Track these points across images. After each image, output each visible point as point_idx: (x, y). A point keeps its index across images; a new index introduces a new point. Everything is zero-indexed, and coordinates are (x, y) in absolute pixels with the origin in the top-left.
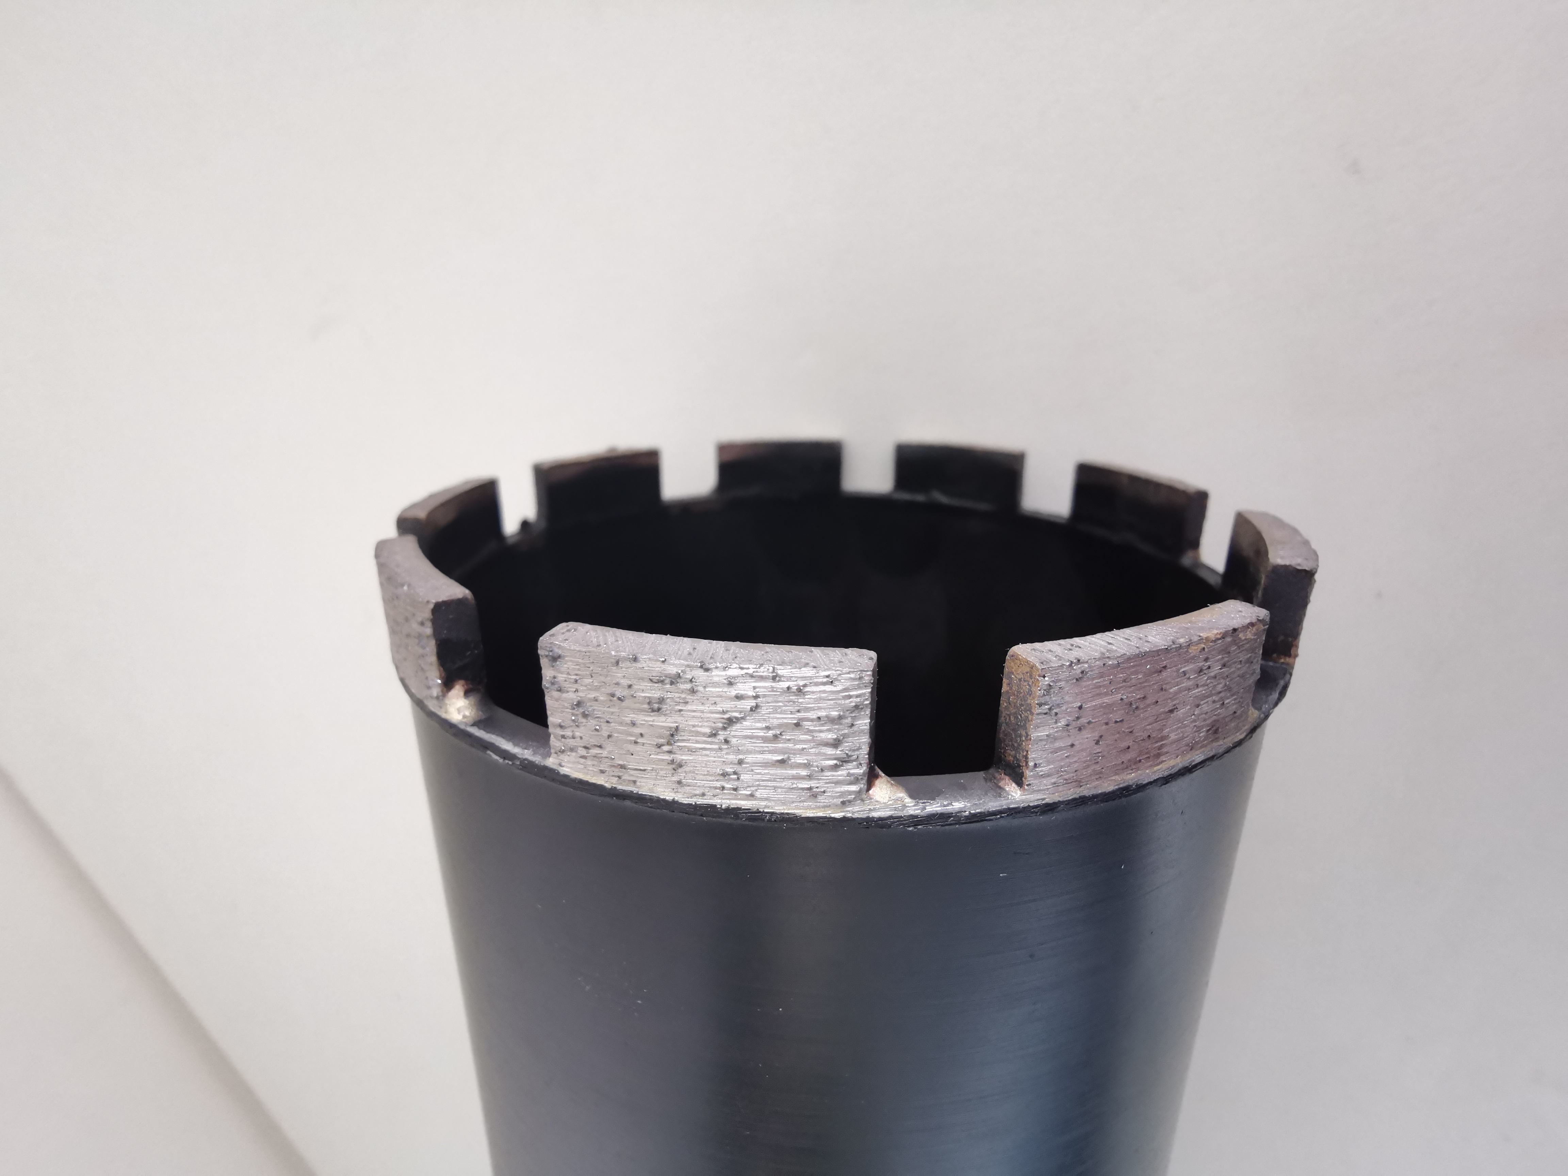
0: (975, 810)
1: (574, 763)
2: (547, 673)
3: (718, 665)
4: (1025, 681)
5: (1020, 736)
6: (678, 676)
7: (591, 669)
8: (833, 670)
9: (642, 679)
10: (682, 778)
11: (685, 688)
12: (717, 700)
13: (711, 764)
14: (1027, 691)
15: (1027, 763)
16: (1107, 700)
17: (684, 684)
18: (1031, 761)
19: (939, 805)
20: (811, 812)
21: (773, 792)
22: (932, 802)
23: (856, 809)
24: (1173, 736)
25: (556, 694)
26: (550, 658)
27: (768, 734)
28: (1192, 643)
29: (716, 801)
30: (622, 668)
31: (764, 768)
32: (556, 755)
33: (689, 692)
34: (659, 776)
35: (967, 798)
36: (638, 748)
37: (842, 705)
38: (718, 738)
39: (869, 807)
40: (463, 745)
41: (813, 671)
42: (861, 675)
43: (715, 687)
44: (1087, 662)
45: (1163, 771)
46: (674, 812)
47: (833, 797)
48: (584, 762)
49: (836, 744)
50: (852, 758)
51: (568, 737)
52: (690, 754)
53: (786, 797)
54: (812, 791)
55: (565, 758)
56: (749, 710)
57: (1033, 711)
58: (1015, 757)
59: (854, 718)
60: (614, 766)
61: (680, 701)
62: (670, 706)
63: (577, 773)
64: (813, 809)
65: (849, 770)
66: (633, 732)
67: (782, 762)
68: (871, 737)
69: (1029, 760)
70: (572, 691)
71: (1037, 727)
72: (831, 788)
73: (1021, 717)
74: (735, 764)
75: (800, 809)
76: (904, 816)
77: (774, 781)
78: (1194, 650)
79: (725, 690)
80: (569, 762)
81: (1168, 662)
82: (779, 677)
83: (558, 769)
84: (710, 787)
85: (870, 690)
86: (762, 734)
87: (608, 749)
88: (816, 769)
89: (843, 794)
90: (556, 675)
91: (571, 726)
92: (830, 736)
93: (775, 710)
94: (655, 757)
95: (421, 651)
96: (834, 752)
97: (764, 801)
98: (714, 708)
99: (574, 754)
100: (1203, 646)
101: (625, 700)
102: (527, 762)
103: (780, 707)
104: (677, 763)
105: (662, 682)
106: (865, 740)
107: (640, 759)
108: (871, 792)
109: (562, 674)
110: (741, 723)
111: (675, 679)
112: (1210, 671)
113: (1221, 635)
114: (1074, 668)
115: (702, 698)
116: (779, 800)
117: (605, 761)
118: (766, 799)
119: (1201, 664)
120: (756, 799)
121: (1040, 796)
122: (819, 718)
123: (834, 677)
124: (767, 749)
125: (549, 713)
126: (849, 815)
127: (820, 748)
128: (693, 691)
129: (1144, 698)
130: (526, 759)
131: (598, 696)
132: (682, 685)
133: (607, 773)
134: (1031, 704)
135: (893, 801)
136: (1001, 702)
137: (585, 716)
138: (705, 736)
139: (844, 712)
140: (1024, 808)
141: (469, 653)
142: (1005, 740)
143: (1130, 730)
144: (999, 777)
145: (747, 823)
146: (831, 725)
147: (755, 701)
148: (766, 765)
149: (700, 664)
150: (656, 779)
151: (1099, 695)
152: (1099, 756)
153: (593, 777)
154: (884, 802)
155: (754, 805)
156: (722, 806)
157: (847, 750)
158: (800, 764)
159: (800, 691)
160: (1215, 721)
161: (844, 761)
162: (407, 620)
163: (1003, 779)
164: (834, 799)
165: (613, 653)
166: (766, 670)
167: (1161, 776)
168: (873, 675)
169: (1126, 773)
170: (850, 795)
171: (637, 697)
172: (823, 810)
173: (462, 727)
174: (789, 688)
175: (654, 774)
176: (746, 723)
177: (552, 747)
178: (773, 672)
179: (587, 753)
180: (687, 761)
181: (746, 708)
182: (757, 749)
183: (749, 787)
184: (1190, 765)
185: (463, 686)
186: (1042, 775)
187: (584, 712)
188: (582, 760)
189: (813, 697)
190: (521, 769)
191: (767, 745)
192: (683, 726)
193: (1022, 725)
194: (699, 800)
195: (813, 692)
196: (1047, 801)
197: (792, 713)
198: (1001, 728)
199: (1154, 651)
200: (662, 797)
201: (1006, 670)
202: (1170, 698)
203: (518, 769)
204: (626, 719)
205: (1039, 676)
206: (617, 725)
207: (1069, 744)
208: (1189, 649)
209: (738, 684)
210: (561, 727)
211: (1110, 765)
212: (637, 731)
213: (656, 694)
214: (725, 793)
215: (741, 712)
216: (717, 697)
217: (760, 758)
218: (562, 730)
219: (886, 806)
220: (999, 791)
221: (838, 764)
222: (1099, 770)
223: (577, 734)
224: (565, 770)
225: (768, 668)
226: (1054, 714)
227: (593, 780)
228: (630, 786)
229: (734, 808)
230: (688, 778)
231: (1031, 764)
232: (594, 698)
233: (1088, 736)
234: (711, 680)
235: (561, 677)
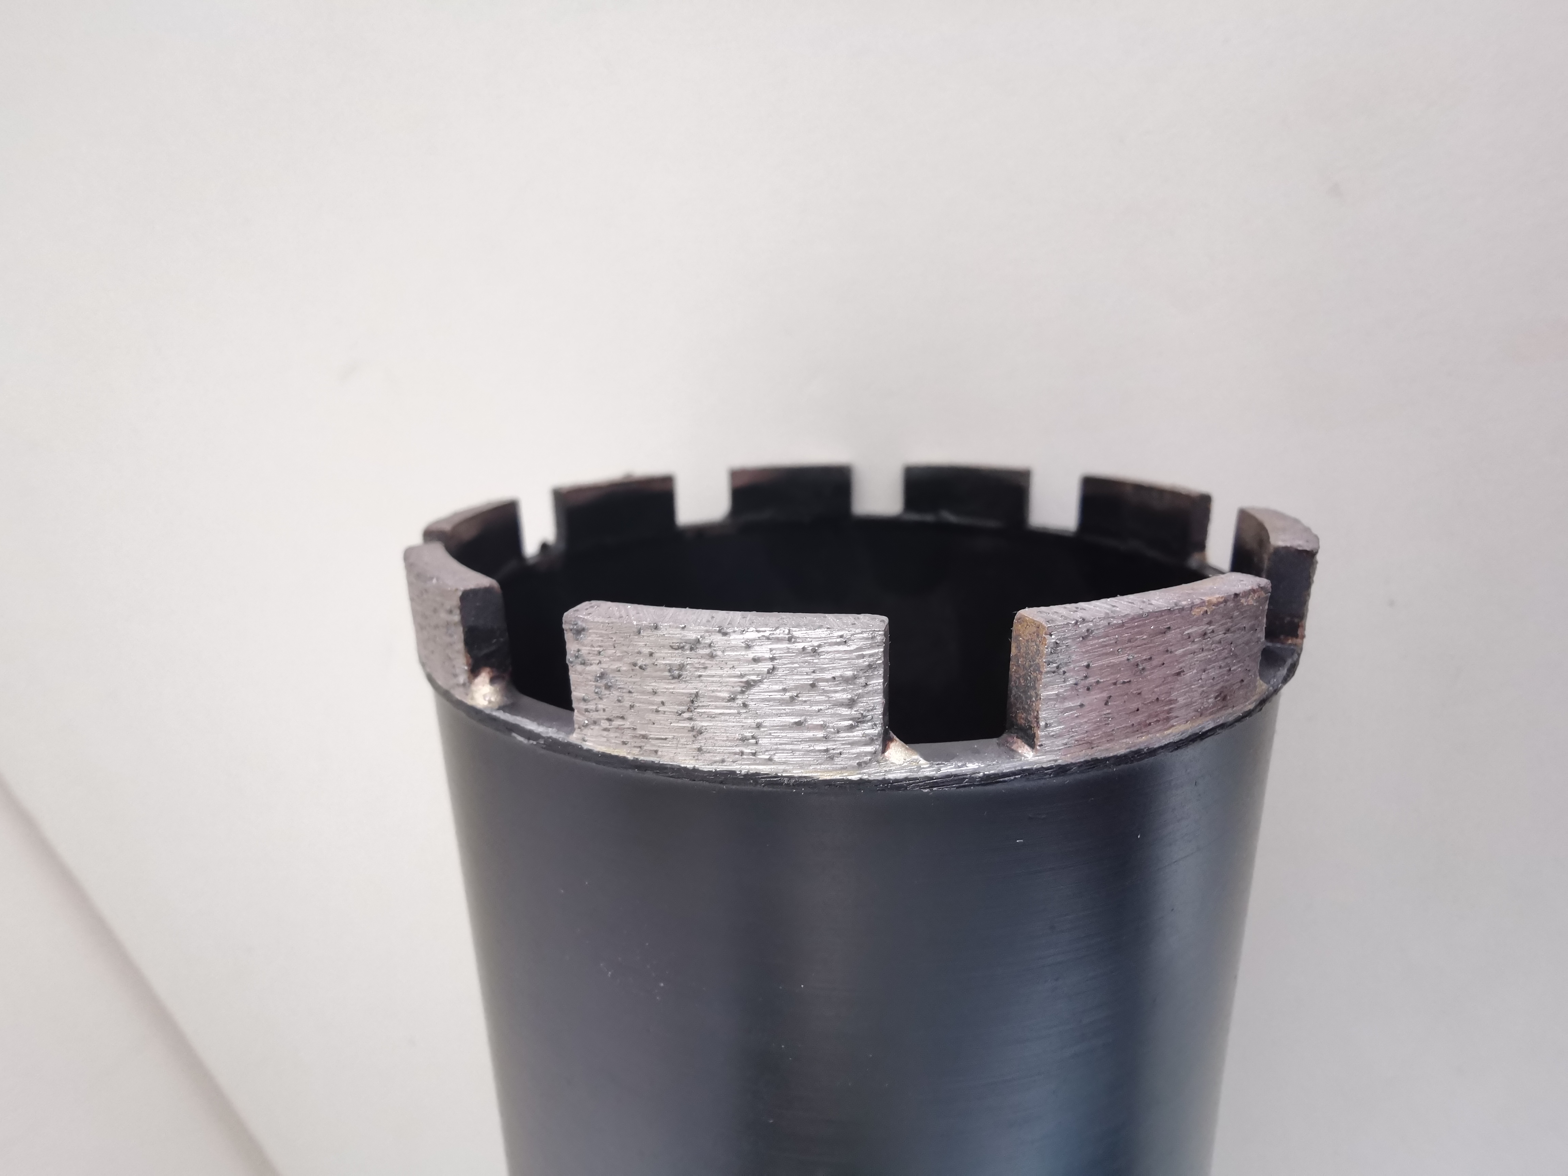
0: (989, 772)
1: (597, 736)
2: (571, 647)
3: (736, 629)
4: (1032, 641)
5: (1031, 697)
6: (698, 641)
7: (614, 640)
8: (846, 630)
9: (664, 646)
10: (702, 744)
11: (704, 653)
12: (736, 663)
13: (730, 729)
14: (1035, 651)
15: (1038, 723)
16: (1114, 660)
17: (703, 649)
18: (1043, 721)
19: (954, 766)
20: (828, 775)
21: (791, 755)
22: (946, 763)
23: (872, 770)
24: (1181, 701)
25: (579, 668)
26: (575, 632)
27: (784, 696)
28: (1194, 605)
29: (736, 767)
30: (643, 636)
31: (782, 731)
32: (580, 730)
33: (708, 657)
34: (680, 744)
35: (981, 760)
36: (660, 717)
37: (856, 664)
38: (737, 702)
39: (885, 769)
40: (489, 730)
41: (827, 632)
42: (873, 634)
43: (733, 651)
44: (1092, 621)
45: (1174, 736)
46: (695, 780)
47: (850, 759)
48: (607, 734)
49: (851, 703)
50: (867, 719)
51: (591, 710)
52: (710, 720)
53: (804, 760)
54: (828, 753)
55: (587, 732)
56: (766, 672)
57: (1041, 669)
58: (1026, 719)
59: (867, 678)
60: (635, 737)
61: (700, 667)
62: (690, 672)
63: (600, 746)
64: (831, 771)
65: (864, 731)
66: (654, 701)
67: (799, 724)
68: (885, 697)
69: (1040, 720)
70: (595, 663)
71: (1046, 686)
72: (846, 750)
73: (1030, 678)
74: (753, 728)
75: (818, 772)
76: (920, 777)
77: (792, 744)
78: (1197, 612)
79: (743, 653)
80: (591, 736)
81: (1171, 623)
82: (794, 639)
83: (582, 744)
84: (729, 753)
85: (882, 650)
86: (778, 696)
87: (630, 720)
88: (832, 730)
89: (859, 755)
90: (580, 648)
91: (595, 699)
92: (845, 696)
93: (792, 671)
94: (676, 725)
95: (448, 639)
96: (848, 713)
97: (782, 765)
98: (733, 672)
99: (597, 727)
100: (1205, 608)
101: (646, 669)
102: (551, 740)
103: (795, 668)
104: (697, 730)
105: (682, 648)
106: (879, 700)
107: (661, 728)
108: (886, 754)
109: (585, 646)
110: (759, 686)
111: (695, 645)
112: (1214, 635)
113: (1223, 599)
114: (1080, 626)
115: (721, 662)
116: (796, 764)
117: (628, 732)
118: (784, 763)
119: (1205, 627)
120: (775, 763)
121: (1052, 757)
122: (834, 678)
123: (848, 637)
124: (783, 711)
125: (572, 688)
126: (865, 777)
127: (835, 709)
128: (712, 656)
129: (1150, 659)
130: (550, 738)
131: (621, 667)
132: (702, 650)
133: (629, 745)
134: (1039, 664)
135: (908, 763)
136: (1010, 667)
137: (608, 687)
138: (724, 701)
139: (858, 672)
140: (1037, 770)
141: (495, 641)
142: (1015, 704)
143: (1139, 691)
144: (1011, 741)
145: (766, 789)
146: (845, 685)
147: (771, 663)
148: (784, 727)
149: (718, 629)
150: (677, 748)
151: (1107, 654)
152: (1109, 718)
153: (615, 749)
154: (900, 764)
155: (773, 770)
156: (741, 771)
157: (862, 710)
158: (817, 725)
159: (815, 651)
160: (1222, 687)
161: (860, 721)
162: (435, 611)
163: (1015, 743)
164: (850, 761)
165: (635, 623)
166: (782, 632)
167: (1172, 741)
168: (885, 635)
169: (1136, 736)
170: (866, 756)
171: (658, 665)
172: (840, 772)
173: (488, 712)
174: (804, 649)
175: (675, 742)
176: (764, 686)
177: (575, 722)
178: (789, 633)
179: (610, 725)
180: (707, 728)
181: (763, 671)
182: (774, 712)
183: (767, 751)
184: (1200, 732)
185: (489, 673)
186: (1053, 735)
187: (607, 684)
188: (605, 733)
189: (828, 657)
190: (544, 748)
191: (784, 708)
192: (703, 692)
193: (1031, 686)
194: (719, 767)
195: (828, 653)
196: (1060, 762)
197: (807, 674)
198: (1011, 692)
199: (1156, 612)
200: (683, 766)
201: (1014, 634)
202: (1177, 661)
203: (542, 748)
204: (648, 687)
205: (1046, 634)
206: (639, 694)
207: (1079, 704)
208: (1192, 612)
209: (755, 647)
210: (584, 700)
211: (1120, 727)
212: (658, 699)
213: (677, 661)
214: (743, 758)
215: (758, 675)
216: (735, 661)
217: (777, 720)
218: (585, 704)
219: (902, 768)
220: (1012, 753)
221: (853, 724)
222: (1109, 732)
223: (600, 706)
224: (588, 745)
225: (784, 630)
226: (1062, 673)
227: (615, 753)
228: (652, 757)
229: (753, 773)
230: (708, 745)
231: (1042, 724)
232: (617, 668)
233: (1097, 696)
234: (729, 644)
235: (585, 650)
